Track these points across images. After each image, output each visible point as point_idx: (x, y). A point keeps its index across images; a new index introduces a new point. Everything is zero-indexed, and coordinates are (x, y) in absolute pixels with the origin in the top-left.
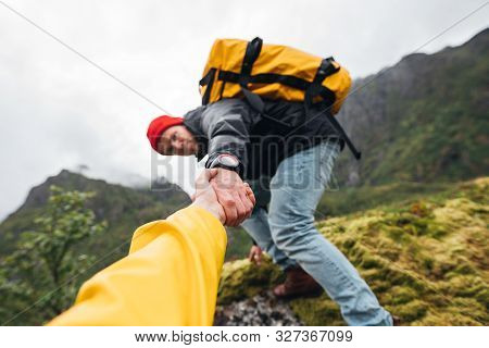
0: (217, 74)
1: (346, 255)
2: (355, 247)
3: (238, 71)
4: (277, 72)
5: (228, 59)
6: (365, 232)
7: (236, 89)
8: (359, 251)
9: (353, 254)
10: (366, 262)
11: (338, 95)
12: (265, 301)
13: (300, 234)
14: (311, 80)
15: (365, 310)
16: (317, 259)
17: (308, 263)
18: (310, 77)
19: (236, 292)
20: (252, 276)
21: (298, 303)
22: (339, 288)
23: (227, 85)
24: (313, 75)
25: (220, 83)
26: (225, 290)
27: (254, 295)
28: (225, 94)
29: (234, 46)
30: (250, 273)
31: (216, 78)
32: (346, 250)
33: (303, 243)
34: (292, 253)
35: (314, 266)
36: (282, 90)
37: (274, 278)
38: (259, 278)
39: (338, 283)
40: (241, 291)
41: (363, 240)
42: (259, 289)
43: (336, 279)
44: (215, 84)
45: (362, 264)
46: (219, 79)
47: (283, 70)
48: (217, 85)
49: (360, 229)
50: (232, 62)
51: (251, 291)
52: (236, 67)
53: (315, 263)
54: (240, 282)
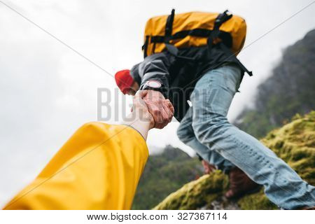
0: (150, 39)
1: (278, 154)
2: (284, 145)
3: (163, 34)
4: (188, 29)
5: (155, 29)
6: (292, 132)
7: (163, 46)
8: (288, 148)
9: (284, 152)
10: (295, 155)
11: (233, 35)
12: (219, 204)
13: (215, 126)
14: (212, 29)
15: (285, 184)
16: (232, 144)
17: (225, 149)
18: (210, 27)
19: (198, 200)
20: (208, 187)
21: (243, 201)
22: (256, 167)
23: (157, 45)
24: (212, 25)
25: (152, 45)
26: (190, 199)
27: (212, 201)
28: (156, 51)
29: (159, 20)
30: (207, 184)
31: (150, 42)
32: (277, 151)
33: (219, 134)
34: (212, 144)
35: (230, 152)
36: (192, 40)
37: (225, 186)
38: (214, 186)
39: (254, 163)
40: (202, 199)
41: (290, 139)
42: (215, 196)
43: (252, 160)
44: (149, 46)
45: (292, 157)
46: (152, 42)
47: (191, 26)
48: (151, 46)
49: (287, 131)
50: (158, 30)
51: (209, 198)
52: (161, 32)
53: (230, 148)
54: (200, 192)
